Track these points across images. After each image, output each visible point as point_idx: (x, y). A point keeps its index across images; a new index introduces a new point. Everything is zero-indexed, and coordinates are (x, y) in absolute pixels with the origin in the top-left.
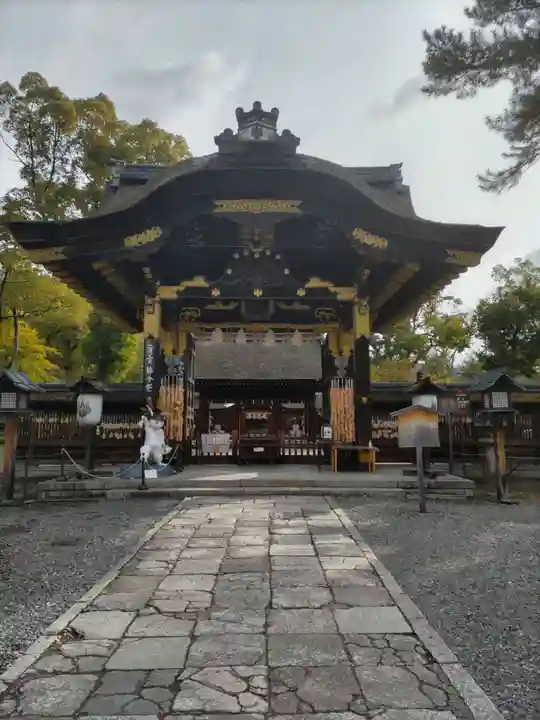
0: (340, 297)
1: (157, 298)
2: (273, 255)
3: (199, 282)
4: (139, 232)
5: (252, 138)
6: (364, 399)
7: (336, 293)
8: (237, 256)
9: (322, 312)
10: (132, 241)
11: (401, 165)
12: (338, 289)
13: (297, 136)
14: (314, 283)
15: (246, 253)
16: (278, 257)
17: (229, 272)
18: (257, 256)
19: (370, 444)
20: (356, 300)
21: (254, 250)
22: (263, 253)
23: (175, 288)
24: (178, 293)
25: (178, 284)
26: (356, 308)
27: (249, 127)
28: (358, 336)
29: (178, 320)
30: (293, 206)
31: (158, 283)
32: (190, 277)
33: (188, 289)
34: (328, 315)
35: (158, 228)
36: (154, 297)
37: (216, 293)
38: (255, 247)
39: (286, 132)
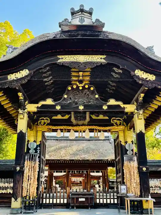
0: (126, 110)
1: (26, 111)
2: (89, 88)
3: (49, 102)
4: (16, 72)
5: (79, 24)
6: (144, 169)
7: (124, 108)
8: (70, 88)
9: (114, 120)
10: (12, 77)
11: (153, 47)
12: (125, 106)
13: (103, 22)
14: (112, 102)
15: (75, 87)
16: (92, 89)
17: (66, 96)
18: (81, 88)
19: (150, 197)
20: (136, 111)
21: (79, 85)
22: (84, 87)
23: (36, 105)
24: (38, 107)
25: (37, 103)
26: (136, 116)
27: (78, 17)
28: (138, 132)
29: (37, 125)
30: (101, 58)
31: (27, 102)
32: (44, 100)
33: (43, 106)
34: (118, 122)
35: (27, 70)
36: (24, 110)
37: (58, 108)
38: (80, 84)
39: (97, 20)
